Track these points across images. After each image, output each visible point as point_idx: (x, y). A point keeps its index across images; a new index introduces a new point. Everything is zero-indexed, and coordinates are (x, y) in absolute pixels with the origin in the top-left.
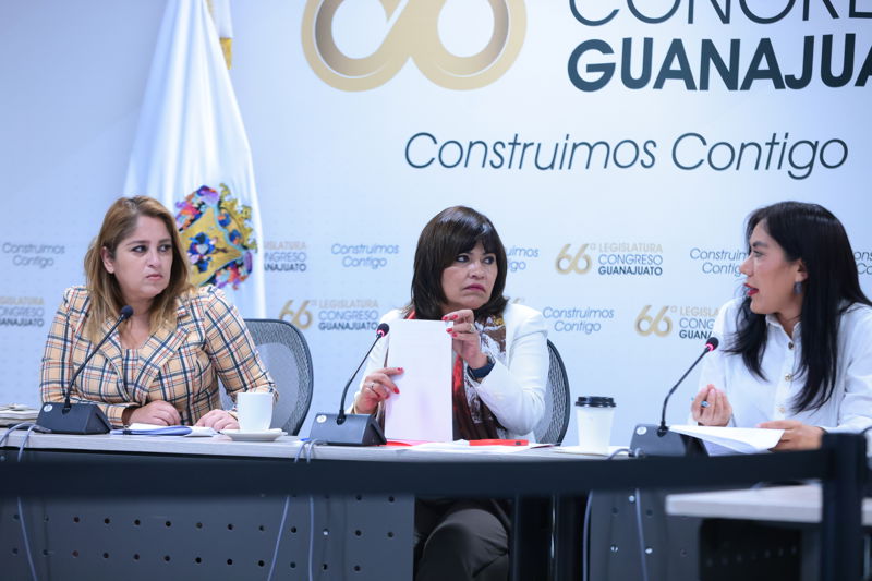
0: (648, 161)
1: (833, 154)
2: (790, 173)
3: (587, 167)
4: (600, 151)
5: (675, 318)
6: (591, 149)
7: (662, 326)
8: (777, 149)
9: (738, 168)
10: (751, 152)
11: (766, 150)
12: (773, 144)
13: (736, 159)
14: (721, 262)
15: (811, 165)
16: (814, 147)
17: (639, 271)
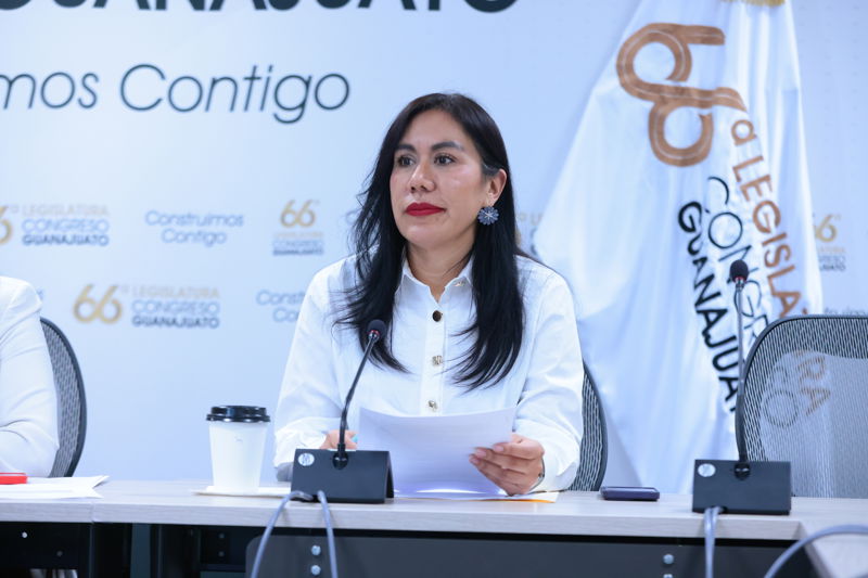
0: (88, 99)
1: (331, 92)
2: (276, 117)
3: (6, 106)
4: (23, 87)
5: (126, 300)
6: (11, 83)
7: (110, 311)
8: (259, 86)
9: (207, 108)
10: (224, 89)
11: (244, 86)
12: (252, 78)
13: (204, 99)
14: (186, 229)
15: (302, 105)
16: (307, 84)
17: (77, 241)
